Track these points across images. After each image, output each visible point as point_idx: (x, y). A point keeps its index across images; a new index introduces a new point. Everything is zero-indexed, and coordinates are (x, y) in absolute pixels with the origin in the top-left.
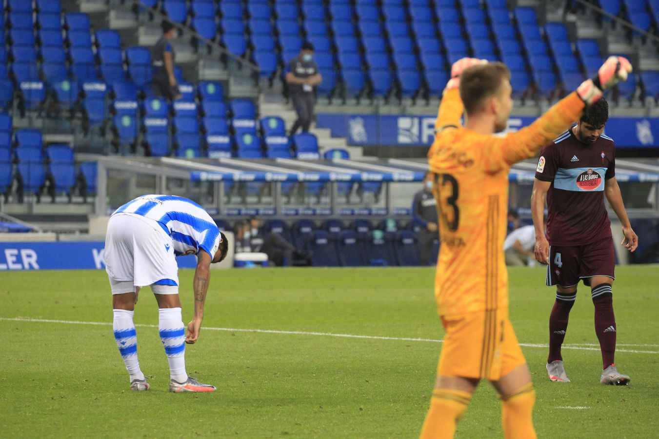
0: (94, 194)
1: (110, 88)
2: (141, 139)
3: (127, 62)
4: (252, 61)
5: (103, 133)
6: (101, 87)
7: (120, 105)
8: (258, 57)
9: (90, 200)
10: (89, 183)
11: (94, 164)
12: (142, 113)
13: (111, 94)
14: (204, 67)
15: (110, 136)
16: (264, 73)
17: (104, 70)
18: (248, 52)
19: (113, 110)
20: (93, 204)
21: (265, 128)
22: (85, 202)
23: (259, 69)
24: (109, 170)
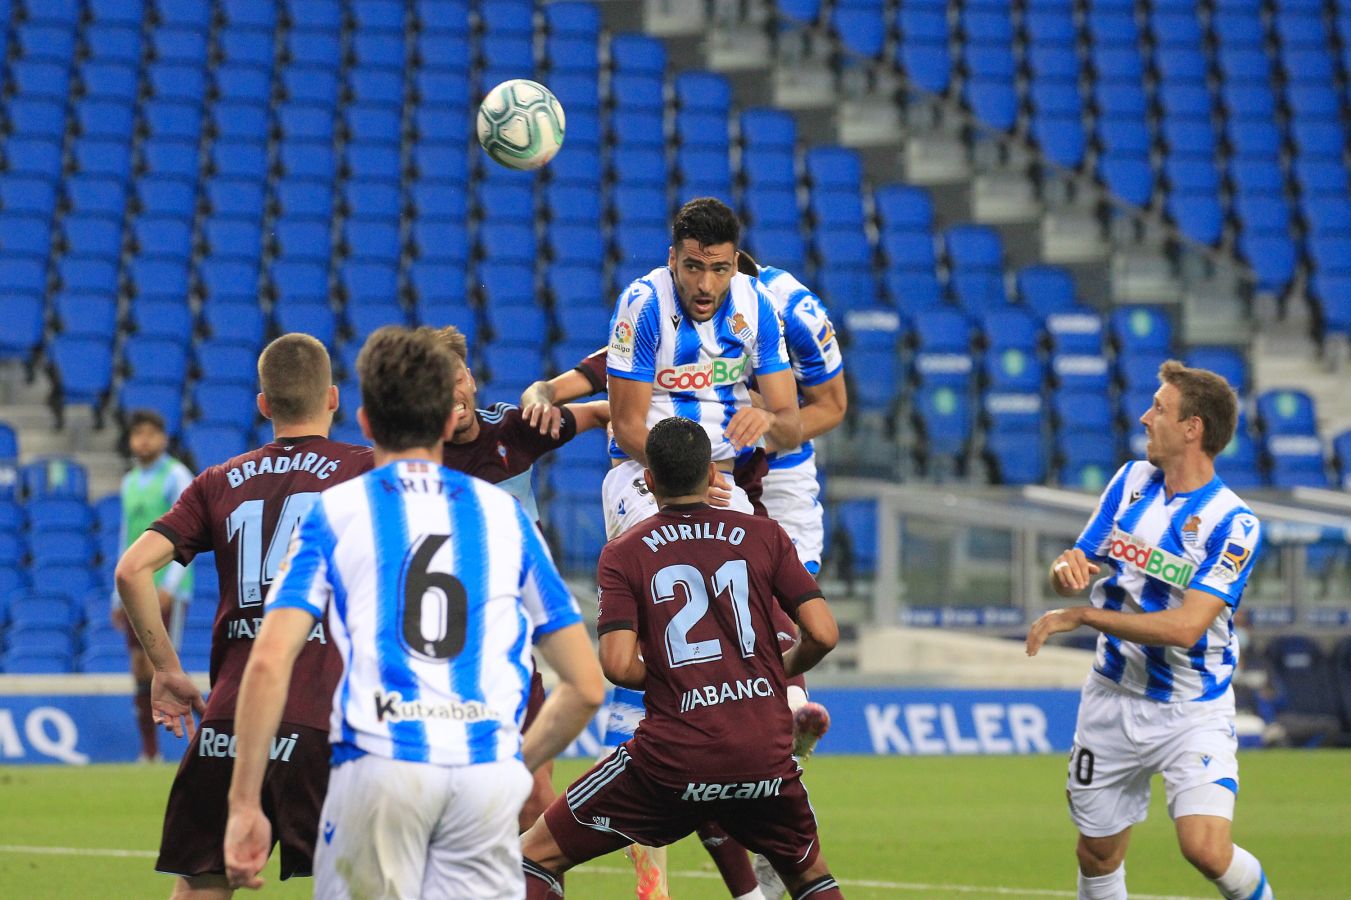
0: (870, 576)
1: (907, 322)
2: (979, 441)
3: (947, 261)
4: (1239, 257)
5: (891, 429)
6: (886, 321)
7: (931, 364)
8: (1251, 246)
9: (861, 588)
10: (859, 549)
11: (870, 505)
12: (980, 382)
13: (910, 339)
14: (1127, 271)
15: (907, 437)
16: (1265, 286)
17: (895, 281)
18: (1228, 235)
19: (914, 376)
20: (868, 600)
21: (1268, 415)
22: (850, 595)
23: (1255, 275)
24: (904, 518)
